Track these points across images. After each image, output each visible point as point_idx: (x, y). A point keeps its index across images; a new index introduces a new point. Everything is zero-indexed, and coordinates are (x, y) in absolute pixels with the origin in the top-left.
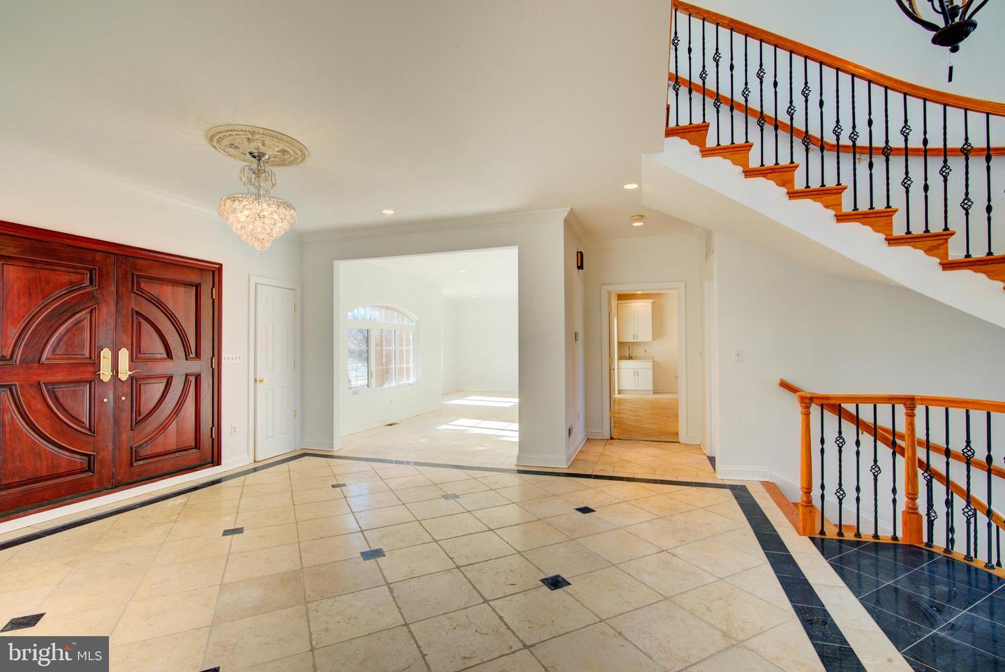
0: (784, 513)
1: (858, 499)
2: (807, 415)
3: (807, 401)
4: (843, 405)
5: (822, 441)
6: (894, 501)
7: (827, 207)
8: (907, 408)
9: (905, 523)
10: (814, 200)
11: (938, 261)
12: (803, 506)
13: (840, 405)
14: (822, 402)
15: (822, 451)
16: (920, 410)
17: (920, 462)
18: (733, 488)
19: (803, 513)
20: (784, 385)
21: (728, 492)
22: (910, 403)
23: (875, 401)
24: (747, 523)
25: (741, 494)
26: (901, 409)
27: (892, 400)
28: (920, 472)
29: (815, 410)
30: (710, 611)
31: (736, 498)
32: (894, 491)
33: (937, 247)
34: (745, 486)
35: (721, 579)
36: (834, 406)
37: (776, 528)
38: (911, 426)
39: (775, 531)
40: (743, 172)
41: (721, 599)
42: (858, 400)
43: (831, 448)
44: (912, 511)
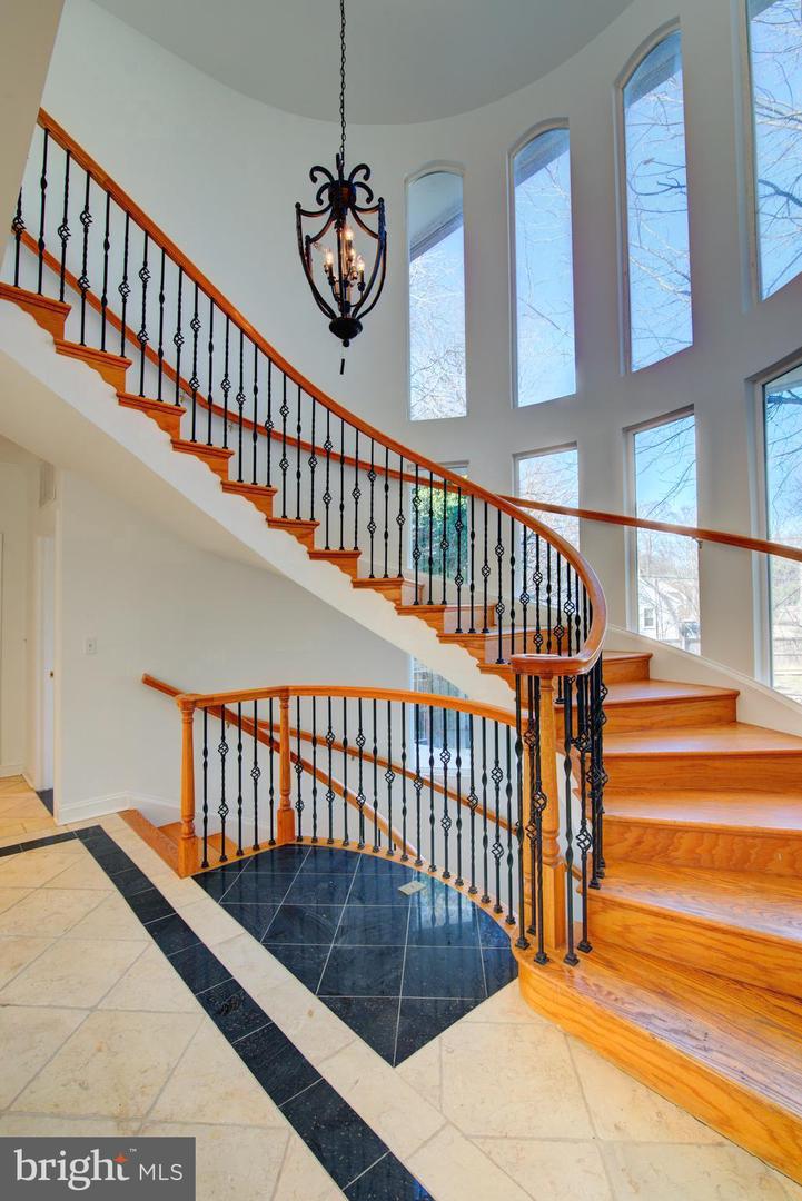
0: (157, 851)
1: (240, 812)
2: (189, 723)
3: (189, 706)
4: (226, 706)
5: (205, 753)
6: (272, 802)
7: (214, 470)
8: (282, 700)
9: (280, 823)
10: (202, 459)
11: (307, 549)
12: (184, 839)
13: (223, 706)
14: (204, 705)
15: (205, 764)
16: (292, 701)
17: (293, 754)
18: (82, 835)
19: (185, 849)
20: (149, 682)
21: (77, 844)
22: (284, 693)
23: (254, 696)
24: (113, 886)
25: (96, 841)
26: (277, 702)
27: (270, 693)
28: (292, 765)
29: (198, 715)
30: (86, 1089)
31: (90, 850)
32: (271, 792)
33: (306, 535)
34: (99, 827)
35: (92, 1009)
36: (217, 708)
37: (153, 880)
38: (285, 718)
39: (152, 885)
40: (117, 395)
41: (100, 1050)
42: (239, 697)
43: (214, 757)
44: (286, 806)
